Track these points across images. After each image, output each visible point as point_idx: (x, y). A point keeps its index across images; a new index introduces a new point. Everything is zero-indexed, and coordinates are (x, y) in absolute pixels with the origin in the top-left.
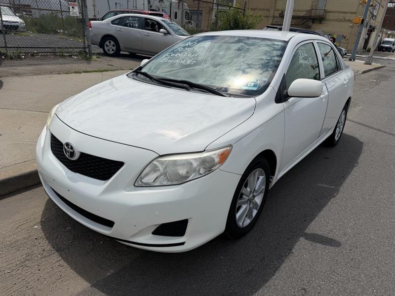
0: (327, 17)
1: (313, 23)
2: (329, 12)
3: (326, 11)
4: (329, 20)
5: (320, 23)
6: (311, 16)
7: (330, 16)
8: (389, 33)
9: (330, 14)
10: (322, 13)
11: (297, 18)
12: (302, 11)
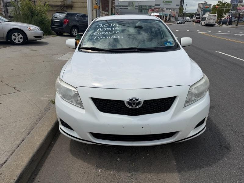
0: (74, 5)
1: (67, 9)
2: (75, 2)
3: (73, 2)
4: (76, 7)
5: (72, 9)
6: (64, 5)
7: (76, 5)
8: (105, 13)
9: (75, 3)
10: (70, 3)
11: (56, 6)
12: (58, 2)
